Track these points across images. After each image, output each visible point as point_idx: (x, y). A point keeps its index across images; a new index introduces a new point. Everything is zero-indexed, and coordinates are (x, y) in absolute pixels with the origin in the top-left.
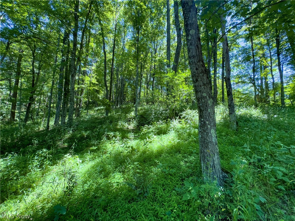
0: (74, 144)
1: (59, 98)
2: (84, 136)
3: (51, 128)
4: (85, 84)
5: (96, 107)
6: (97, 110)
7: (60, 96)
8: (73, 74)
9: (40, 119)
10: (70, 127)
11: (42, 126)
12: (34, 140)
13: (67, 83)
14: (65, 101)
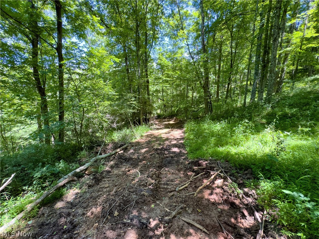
0: (275, 121)
1: (256, 72)
2: (288, 115)
3: (247, 104)
4: (292, 44)
5: (309, 76)
6: (312, 81)
7: (257, 70)
8: (275, 38)
9: (236, 97)
10: (269, 103)
11: (239, 103)
12: (235, 113)
13: (266, 52)
14: (263, 75)
